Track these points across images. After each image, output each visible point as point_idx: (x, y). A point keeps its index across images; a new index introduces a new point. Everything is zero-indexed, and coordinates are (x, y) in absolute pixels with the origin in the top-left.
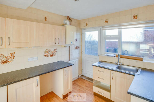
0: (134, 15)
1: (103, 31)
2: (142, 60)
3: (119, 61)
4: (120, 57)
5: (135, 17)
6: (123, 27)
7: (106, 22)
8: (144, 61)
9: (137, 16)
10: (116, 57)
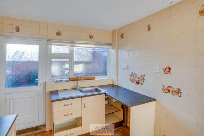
0: (90, 35)
1: (48, 46)
2: (94, 79)
3: (77, 85)
4: (83, 80)
5: (91, 37)
6: (76, 45)
7: (59, 34)
8: (96, 79)
9: (92, 36)
10: (70, 81)
